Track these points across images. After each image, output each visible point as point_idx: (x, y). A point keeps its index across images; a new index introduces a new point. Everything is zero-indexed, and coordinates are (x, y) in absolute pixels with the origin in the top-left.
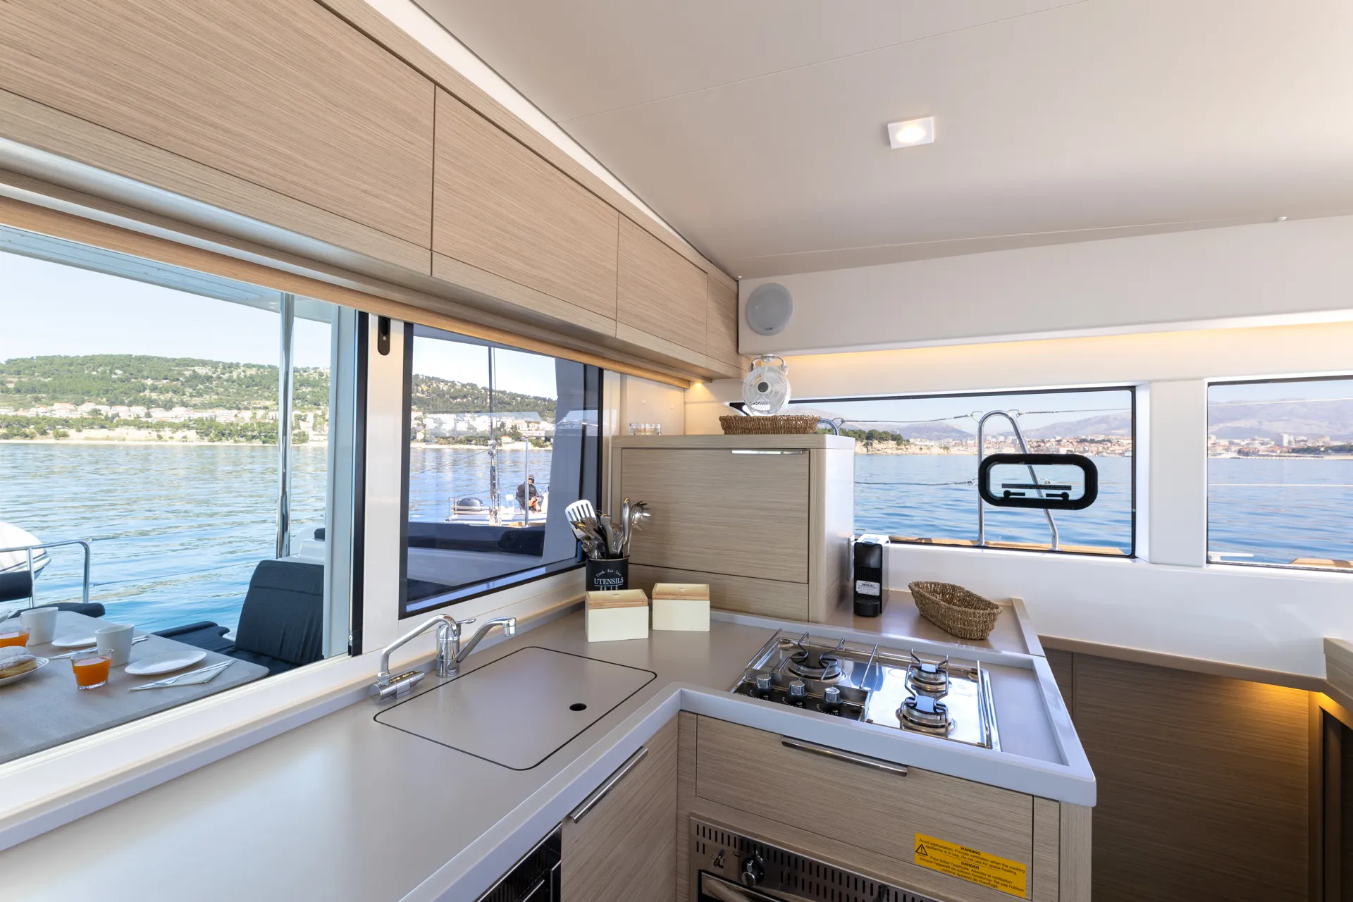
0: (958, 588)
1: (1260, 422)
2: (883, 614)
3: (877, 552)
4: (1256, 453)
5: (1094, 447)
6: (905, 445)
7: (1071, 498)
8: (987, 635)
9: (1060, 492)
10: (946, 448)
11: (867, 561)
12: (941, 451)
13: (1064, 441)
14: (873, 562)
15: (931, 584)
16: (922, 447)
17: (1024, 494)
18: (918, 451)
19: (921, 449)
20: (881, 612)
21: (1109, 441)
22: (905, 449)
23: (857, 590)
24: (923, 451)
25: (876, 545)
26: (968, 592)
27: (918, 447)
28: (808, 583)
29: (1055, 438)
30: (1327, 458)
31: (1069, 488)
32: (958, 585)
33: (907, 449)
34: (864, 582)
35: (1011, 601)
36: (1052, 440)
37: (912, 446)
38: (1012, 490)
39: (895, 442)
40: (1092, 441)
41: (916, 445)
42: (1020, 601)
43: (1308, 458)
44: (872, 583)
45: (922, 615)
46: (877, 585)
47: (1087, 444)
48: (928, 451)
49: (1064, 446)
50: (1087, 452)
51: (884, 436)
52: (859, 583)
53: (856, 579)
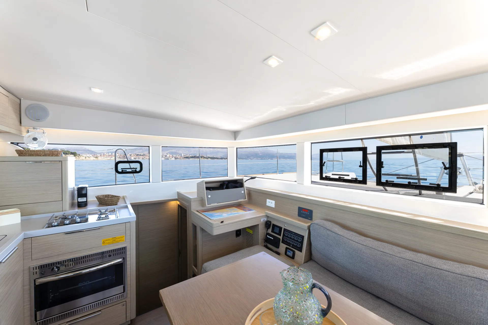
0: (109, 195)
1: (176, 151)
2: (88, 205)
3: (86, 189)
4: (178, 158)
5: (141, 157)
6: (78, 156)
7: (137, 171)
8: (118, 203)
9: (135, 169)
10: (96, 157)
11: (82, 193)
12: (95, 159)
13: (132, 155)
14: (84, 192)
15: (102, 195)
16: (86, 157)
17: (126, 171)
18: (85, 159)
19: (86, 158)
20: (87, 205)
21: (145, 155)
22: (78, 158)
23: (79, 201)
24: (87, 158)
25: (85, 187)
26: (112, 195)
27: (84, 157)
28: (62, 200)
29: (129, 154)
30: (190, 159)
31: (137, 168)
32: (109, 194)
33: (79, 158)
34: (81, 198)
35: (124, 196)
36: (128, 154)
37: (82, 157)
38: (124, 170)
39: (73, 155)
40: (140, 155)
41: (83, 156)
42: (126, 196)
43: (187, 159)
44: (84, 198)
45: (100, 204)
46: (85, 198)
47: (139, 156)
48: (89, 159)
49: (133, 157)
50: (140, 158)
51: (67, 152)
52: (79, 199)
53: (78, 198)
